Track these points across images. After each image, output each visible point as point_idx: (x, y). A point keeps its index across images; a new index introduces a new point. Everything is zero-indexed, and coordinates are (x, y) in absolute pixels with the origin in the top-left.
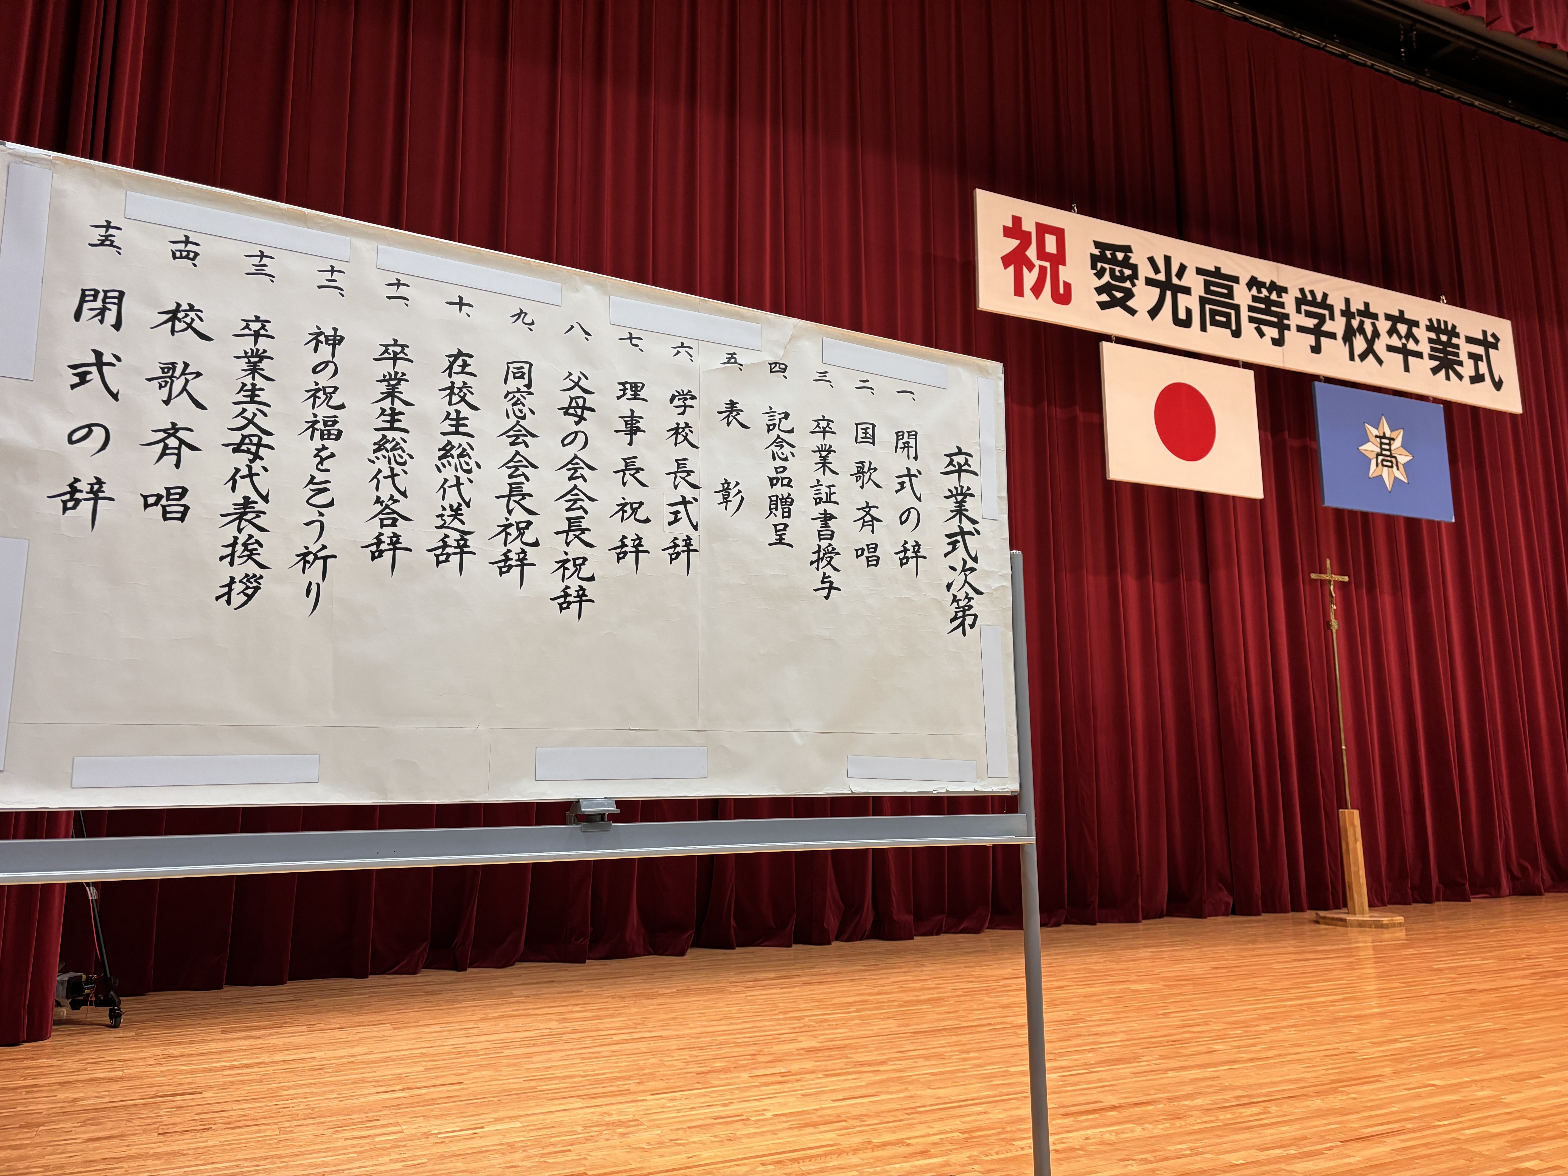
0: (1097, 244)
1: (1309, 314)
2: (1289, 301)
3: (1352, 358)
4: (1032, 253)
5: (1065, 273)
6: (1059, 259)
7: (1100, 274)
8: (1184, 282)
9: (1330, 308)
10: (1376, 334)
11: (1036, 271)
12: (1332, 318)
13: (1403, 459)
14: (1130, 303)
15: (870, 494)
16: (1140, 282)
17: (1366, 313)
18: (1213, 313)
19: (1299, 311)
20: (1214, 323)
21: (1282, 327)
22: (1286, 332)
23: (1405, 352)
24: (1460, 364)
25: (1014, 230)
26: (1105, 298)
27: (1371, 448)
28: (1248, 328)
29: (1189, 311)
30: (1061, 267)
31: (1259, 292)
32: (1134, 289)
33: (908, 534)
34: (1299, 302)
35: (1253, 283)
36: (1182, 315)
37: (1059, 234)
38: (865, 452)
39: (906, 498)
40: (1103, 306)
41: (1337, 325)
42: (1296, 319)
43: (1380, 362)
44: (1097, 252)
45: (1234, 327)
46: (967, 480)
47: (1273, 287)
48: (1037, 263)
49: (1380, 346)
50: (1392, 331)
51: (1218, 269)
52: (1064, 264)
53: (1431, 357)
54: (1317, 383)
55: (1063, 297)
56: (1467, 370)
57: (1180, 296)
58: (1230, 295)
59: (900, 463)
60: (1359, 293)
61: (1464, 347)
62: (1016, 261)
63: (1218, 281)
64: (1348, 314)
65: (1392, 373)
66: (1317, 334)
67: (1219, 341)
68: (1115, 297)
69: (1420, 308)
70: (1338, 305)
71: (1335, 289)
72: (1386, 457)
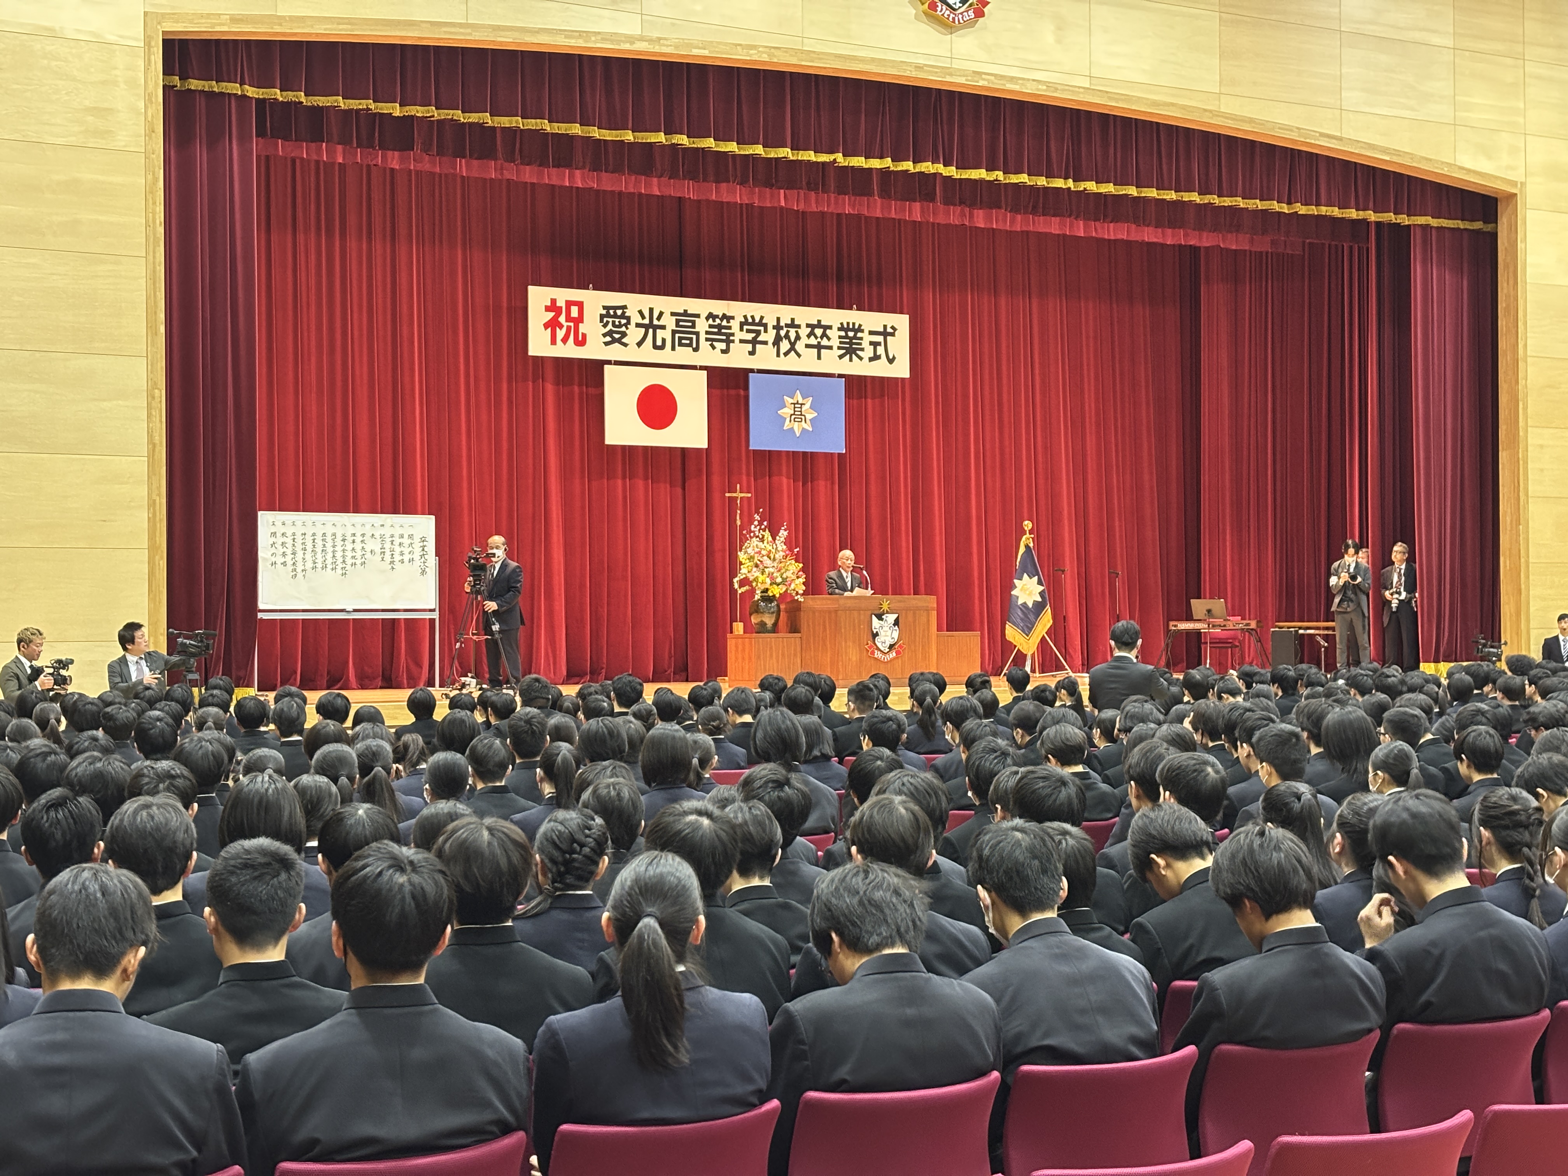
0: (604, 308)
1: (748, 331)
2: (735, 325)
3: (778, 355)
4: (562, 319)
5: (582, 328)
6: (580, 319)
7: (605, 326)
8: (661, 323)
9: (765, 326)
10: (798, 337)
11: (564, 330)
12: (766, 331)
13: (811, 415)
14: (624, 340)
15: (402, 549)
16: (632, 326)
17: (793, 325)
18: (680, 339)
19: (741, 329)
20: (681, 345)
21: (728, 341)
22: (731, 344)
23: (819, 347)
24: (862, 350)
25: (553, 307)
26: (608, 339)
27: (787, 411)
28: (704, 345)
29: (664, 340)
30: (580, 325)
31: (714, 321)
32: (627, 332)
33: (411, 556)
34: (742, 325)
35: (711, 316)
36: (659, 343)
37: (580, 305)
38: (401, 540)
39: (411, 549)
40: (607, 344)
41: (770, 335)
42: (739, 335)
43: (799, 355)
44: (604, 312)
45: (694, 346)
46: (425, 543)
47: (724, 317)
48: (565, 324)
49: (800, 346)
50: (812, 334)
51: (686, 311)
52: (582, 322)
53: (839, 348)
54: (751, 374)
55: (581, 342)
56: (869, 352)
57: (658, 331)
58: (693, 326)
59: (410, 541)
60: (786, 312)
61: (867, 338)
62: (552, 325)
63: (685, 319)
64: (778, 327)
65: (807, 361)
66: (754, 342)
67: (684, 355)
68: (616, 337)
69: (834, 317)
70: (771, 322)
71: (770, 312)
72: (798, 416)
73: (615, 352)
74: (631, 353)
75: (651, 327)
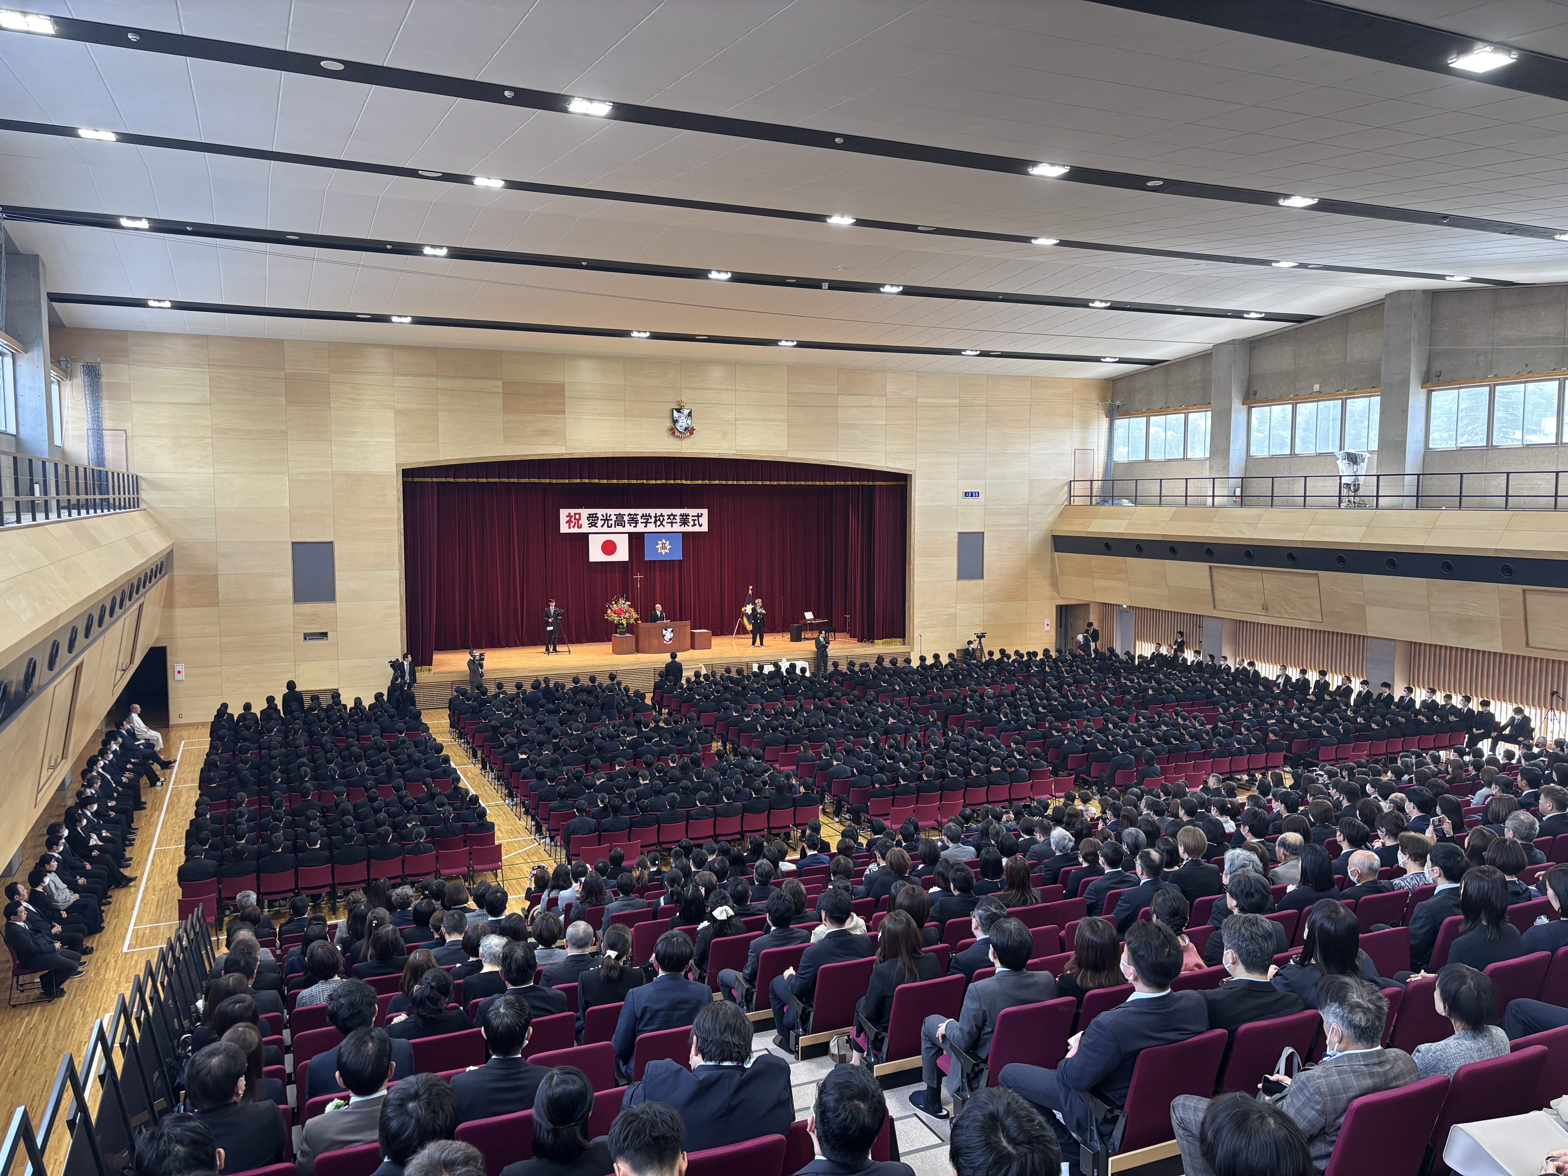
0: (589, 514)
1: (644, 519)
2: (639, 517)
3: (656, 527)
4: (573, 519)
5: (580, 522)
6: (580, 519)
7: (589, 521)
8: (610, 518)
9: (651, 517)
10: (664, 520)
11: (574, 523)
13: (669, 547)
14: (596, 525)
16: (599, 520)
17: (662, 515)
18: (618, 523)
20: (618, 525)
21: (636, 522)
22: (638, 524)
23: (672, 523)
24: (689, 522)
25: (569, 516)
26: (590, 525)
27: (659, 546)
28: (627, 525)
29: (611, 524)
31: (631, 516)
32: (597, 522)
34: (642, 517)
35: (629, 514)
37: (579, 514)
40: (590, 527)
41: (653, 520)
42: (640, 521)
43: (664, 526)
44: (588, 516)
45: (623, 525)
47: (635, 514)
48: (574, 521)
49: (664, 523)
50: (669, 518)
51: (620, 513)
53: (680, 522)
54: (645, 534)
55: (580, 527)
56: (692, 523)
57: (610, 521)
58: (623, 519)
60: (659, 511)
61: (691, 518)
62: (569, 522)
63: (620, 517)
64: (656, 517)
65: (668, 528)
66: (646, 523)
67: (619, 529)
68: (593, 524)
69: (678, 512)
70: (653, 515)
71: (652, 512)
72: (664, 547)
73: (593, 529)
74: (599, 530)
75: (606, 519)
